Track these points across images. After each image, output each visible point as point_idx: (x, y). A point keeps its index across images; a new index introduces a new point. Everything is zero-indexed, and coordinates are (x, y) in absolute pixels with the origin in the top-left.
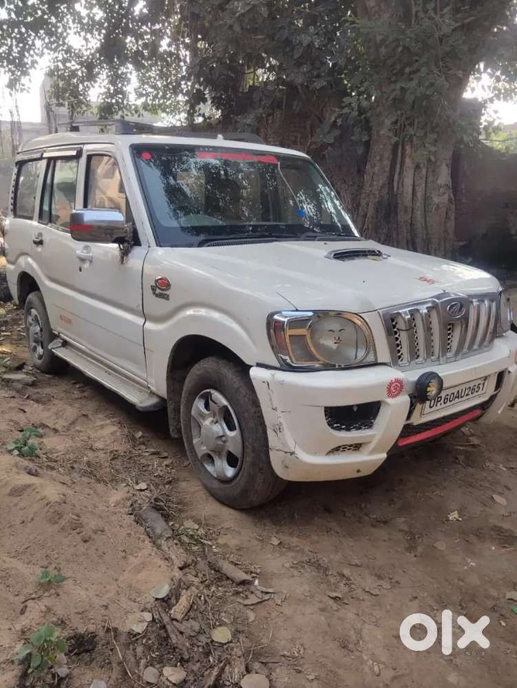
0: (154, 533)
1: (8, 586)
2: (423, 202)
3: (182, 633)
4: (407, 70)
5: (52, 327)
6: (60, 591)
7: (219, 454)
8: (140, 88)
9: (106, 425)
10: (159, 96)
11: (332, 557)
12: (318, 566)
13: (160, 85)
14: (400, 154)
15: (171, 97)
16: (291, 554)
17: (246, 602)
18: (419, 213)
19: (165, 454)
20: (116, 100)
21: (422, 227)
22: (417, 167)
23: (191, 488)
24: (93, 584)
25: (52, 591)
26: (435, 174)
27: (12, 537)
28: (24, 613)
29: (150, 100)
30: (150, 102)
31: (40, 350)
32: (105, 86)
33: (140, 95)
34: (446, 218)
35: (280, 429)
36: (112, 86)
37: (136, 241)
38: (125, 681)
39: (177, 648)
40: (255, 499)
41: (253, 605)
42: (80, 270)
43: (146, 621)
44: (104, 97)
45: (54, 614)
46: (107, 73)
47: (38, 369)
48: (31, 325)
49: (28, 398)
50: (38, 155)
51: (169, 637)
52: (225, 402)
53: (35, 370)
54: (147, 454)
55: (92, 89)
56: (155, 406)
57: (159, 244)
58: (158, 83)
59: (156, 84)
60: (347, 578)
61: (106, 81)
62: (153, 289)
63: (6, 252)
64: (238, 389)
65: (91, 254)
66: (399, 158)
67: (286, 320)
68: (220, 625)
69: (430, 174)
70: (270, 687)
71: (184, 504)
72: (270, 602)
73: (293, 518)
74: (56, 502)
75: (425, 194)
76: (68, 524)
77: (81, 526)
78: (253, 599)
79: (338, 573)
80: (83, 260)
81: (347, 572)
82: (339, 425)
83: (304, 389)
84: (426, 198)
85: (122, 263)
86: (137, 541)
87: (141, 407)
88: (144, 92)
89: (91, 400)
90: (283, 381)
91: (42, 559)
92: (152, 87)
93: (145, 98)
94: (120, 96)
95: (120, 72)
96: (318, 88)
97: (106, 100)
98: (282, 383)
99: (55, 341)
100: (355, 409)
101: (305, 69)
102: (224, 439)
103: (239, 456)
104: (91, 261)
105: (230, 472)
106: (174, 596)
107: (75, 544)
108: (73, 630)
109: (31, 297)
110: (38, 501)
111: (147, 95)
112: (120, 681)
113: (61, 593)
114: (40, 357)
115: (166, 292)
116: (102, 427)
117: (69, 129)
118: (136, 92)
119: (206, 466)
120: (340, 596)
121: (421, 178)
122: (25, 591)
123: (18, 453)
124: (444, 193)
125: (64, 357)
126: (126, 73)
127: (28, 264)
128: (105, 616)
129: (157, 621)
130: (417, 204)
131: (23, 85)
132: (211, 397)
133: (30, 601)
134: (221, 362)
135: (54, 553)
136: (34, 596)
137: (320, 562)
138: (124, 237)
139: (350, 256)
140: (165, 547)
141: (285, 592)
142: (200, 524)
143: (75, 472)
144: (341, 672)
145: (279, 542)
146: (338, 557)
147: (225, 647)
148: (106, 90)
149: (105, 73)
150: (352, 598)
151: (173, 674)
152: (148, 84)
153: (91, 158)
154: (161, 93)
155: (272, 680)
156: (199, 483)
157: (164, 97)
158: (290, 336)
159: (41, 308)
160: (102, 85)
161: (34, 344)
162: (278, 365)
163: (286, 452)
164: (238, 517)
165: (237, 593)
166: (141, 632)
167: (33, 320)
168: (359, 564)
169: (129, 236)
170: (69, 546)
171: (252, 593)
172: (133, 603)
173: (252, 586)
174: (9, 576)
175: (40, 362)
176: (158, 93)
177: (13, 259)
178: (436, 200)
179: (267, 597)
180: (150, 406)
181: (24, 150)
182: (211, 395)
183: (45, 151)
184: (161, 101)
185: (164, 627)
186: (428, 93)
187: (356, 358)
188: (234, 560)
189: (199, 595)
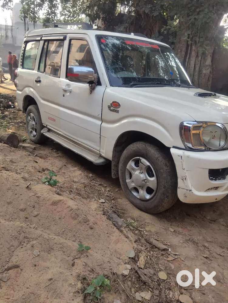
0: (118, 225)
1: (64, 252)
2: (198, 72)
3: (145, 275)
4: (198, 10)
5: (43, 122)
6: (88, 254)
7: (142, 187)
8: (62, 11)
9: (75, 170)
10: (71, 16)
11: (198, 237)
12: (194, 242)
13: (72, 11)
14: (189, 49)
15: (76, 17)
16: (180, 236)
17: (168, 259)
18: (196, 77)
19: (105, 185)
20: (52, 16)
21: (197, 84)
22: (197, 56)
23: (123, 202)
24: (98, 250)
25: (84, 254)
26: (205, 60)
27: (55, 226)
28: (74, 266)
29: (67, 17)
30: (67, 19)
31: (34, 133)
32: (46, 10)
33: (62, 15)
34: (208, 80)
35: (185, 179)
36: (50, 9)
37: (99, 83)
38: (128, 300)
39: (146, 282)
40: (161, 209)
41: (171, 261)
42: (64, 96)
43: (128, 269)
44: (46, 15)
45: (88, 266)
46: (48, 3)
47: (33, 142)
48: (30, 121)
49: (36, 156)
50: (39, 38)
51: (140, 277)
52: (148, 164)
53: (31, 142)
54: (97, 185)
55: (40, 10)
56: (103, 163)
57: (111, 85)
58: (71, 10)
59: (70, 10)
60: (207, 248)
61: (47, 7)
62: (109, 107)
63: (17, 85)
64: (157, 158)
65: (70, 89)
66: (189, 51)
67: (191, 126)
68: (160, 271)
69: (202, 60)
70: (193, 302)
71: (124, 210)
72: (179, 259)
73: (176, 218)
74: (76, 209)
75: (200, 68)
76: (82, 220)
77: (88, 221)
78: (170, 258)
79: (202, 245)
80: (65, 91)
81: (206, 245)
82: (212, 178)
83: (200, 160)
84: (200, 71)
85: (91, 94)
86: (111, 228)
87: (96, 163)
88: (64, 14)
89: (63, 157)
90: (189, 156)
91: (72, 237)
92: (68, 11)
93: (64, 16)
94: (53, 15)
95: (54, 3)
96: (155, 15)
97: (47, 16)
98: (188, 157)
99: (44, 129)
100: (221, 170)
101: (149, 6)
102: (146, 181)
103: (155, 189)
104: (71, 92)
105: (148, 197)
106: (136, 256)
107: (87, 230)
108: (97, 274)
109: (31, 107)
110: (66, 208)
111: (65, 15)
112: (126, 300)
113: (88, 255)
114: (34, 136)
115: (117, 109)
116: (74, 171)
117: (53, 26)
118: (60, 13)
119: (133, 193)
120: (208, 257)
121: (199, 61)
122: (72, 255)
123: (48, 184)
124: (208, 69)
125: (51, 137)
126: (57, 4)
127: (31, 91)
128: (110, 267)
129: (133, 269)
130: (196, 73)
131: (9, 6)
132: (140, 161)
133: (76, 259)
134: (147, 144)
135: (77, 234)
136: (76, 257)
137: (194, 240)
138: (93, 81)
139: (204, 95)
140: (125, 232)
141: (184, 254)
142: (134, 220)
143: (73, 193)
144: (222, 294)
145: (174, 230)
146: (201, 238)
147: (166, 281)
148: (47, 11)
149: (47, 3)
150: (213, 257)
151: (146, 295)
152: (66, 10)
153: (71, 41)
154: (72, 15)
155: (193, 298)
156: (127, 200)
157: (73, 16)
158: (193, 134)
159: (36, 114)
160: (45, 9)
161: (31, 130)
162: (184, 148)
163: (187, 190)
164: (151, 218)
165: (162, 255)
166: (127, 275)
167: (31, 118)
168: (211, 241)
169: (95, 80)
170: (84, 231)
171: (169, 255)
172: (119, 260)
173: (168, 252)
174: (64, 247)
175: (34, 138)
176: (70, 14)
177: (21, 89)
178: (204, 72)
179: (176, 257)
180: (100, 163)
181: (28, 36)
182: (140, 160)
183: (43, 37)
184: (72, 18)
185: (136, 272)
186: (208, 21)
187: (220, 145)
188: (156, 238)
189: (147, 256)
